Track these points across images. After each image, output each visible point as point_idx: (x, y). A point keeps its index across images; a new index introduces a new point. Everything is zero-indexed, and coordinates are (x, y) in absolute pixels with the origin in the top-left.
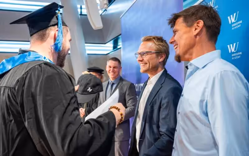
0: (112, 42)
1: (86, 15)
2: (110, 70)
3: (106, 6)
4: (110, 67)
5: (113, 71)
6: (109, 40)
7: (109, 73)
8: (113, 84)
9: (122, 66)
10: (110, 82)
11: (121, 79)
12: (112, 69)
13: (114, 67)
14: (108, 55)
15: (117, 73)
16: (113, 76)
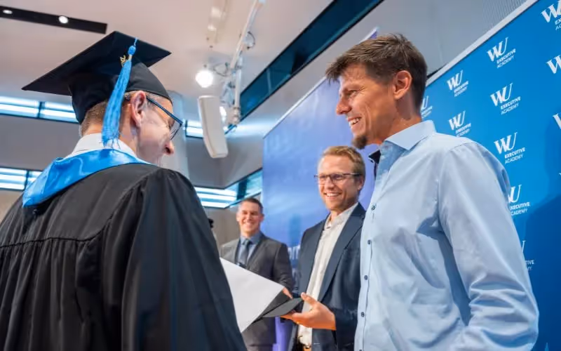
0: (236, 186)
1: (202, 138)
2: (244, 219)
3: (236, 119)
4: (245, 213)
5: (251, 220)
6: (232, 182)
7: (243, 223)
8: (250, 243)
9: (264, 212)
10: (242, 242)
11: (263, 238)
12: (248, 216)
13: (252, 214)
14: (228, 209)
15: (256, 225)
16: (249, 230)
